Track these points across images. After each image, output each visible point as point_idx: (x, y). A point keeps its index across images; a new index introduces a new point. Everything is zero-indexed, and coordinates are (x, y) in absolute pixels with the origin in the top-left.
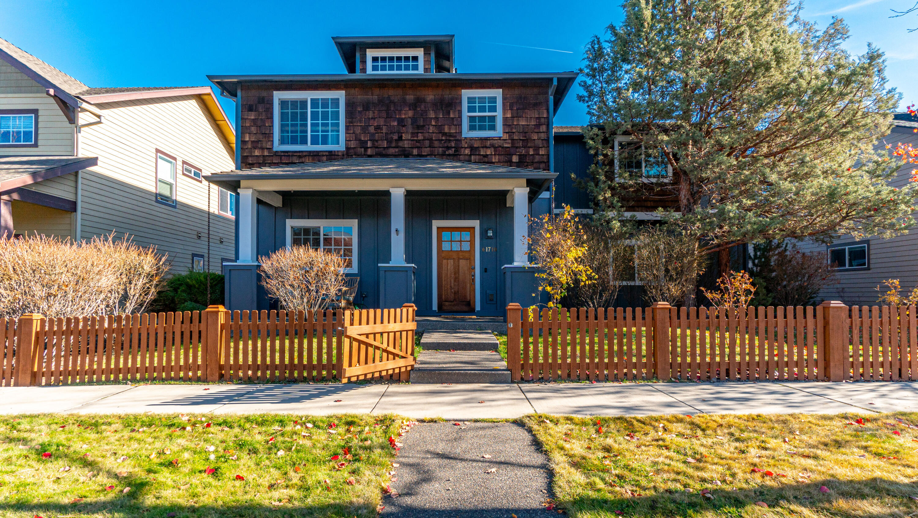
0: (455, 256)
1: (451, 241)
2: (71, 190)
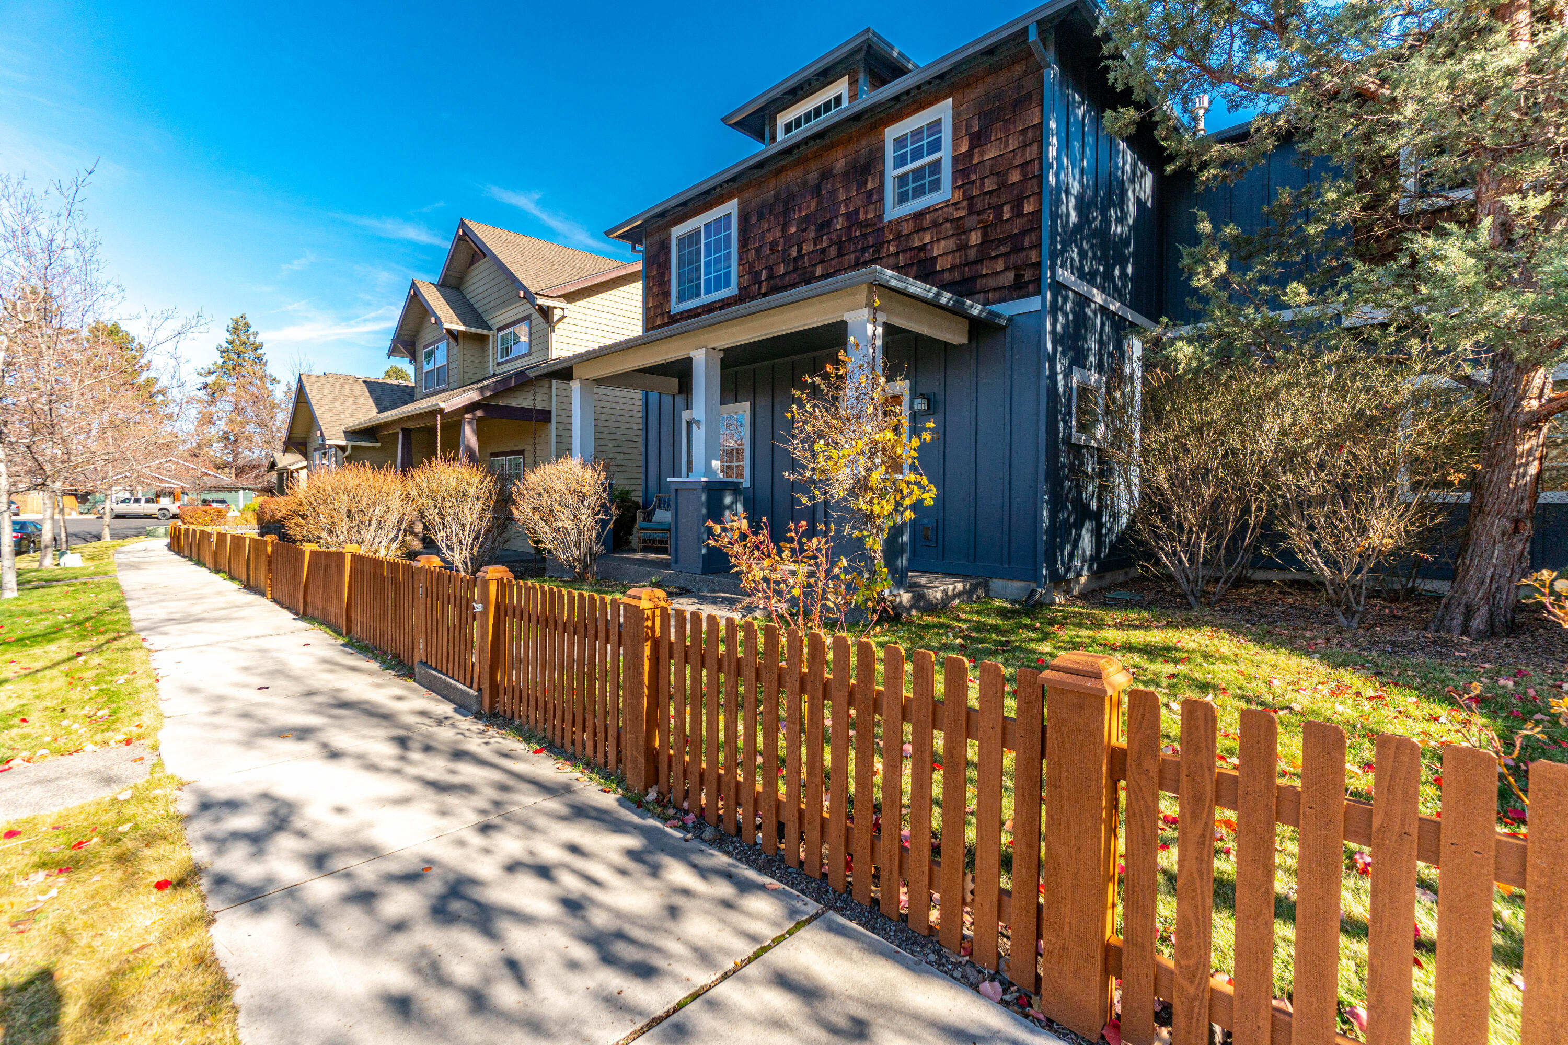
2: (545, 397)
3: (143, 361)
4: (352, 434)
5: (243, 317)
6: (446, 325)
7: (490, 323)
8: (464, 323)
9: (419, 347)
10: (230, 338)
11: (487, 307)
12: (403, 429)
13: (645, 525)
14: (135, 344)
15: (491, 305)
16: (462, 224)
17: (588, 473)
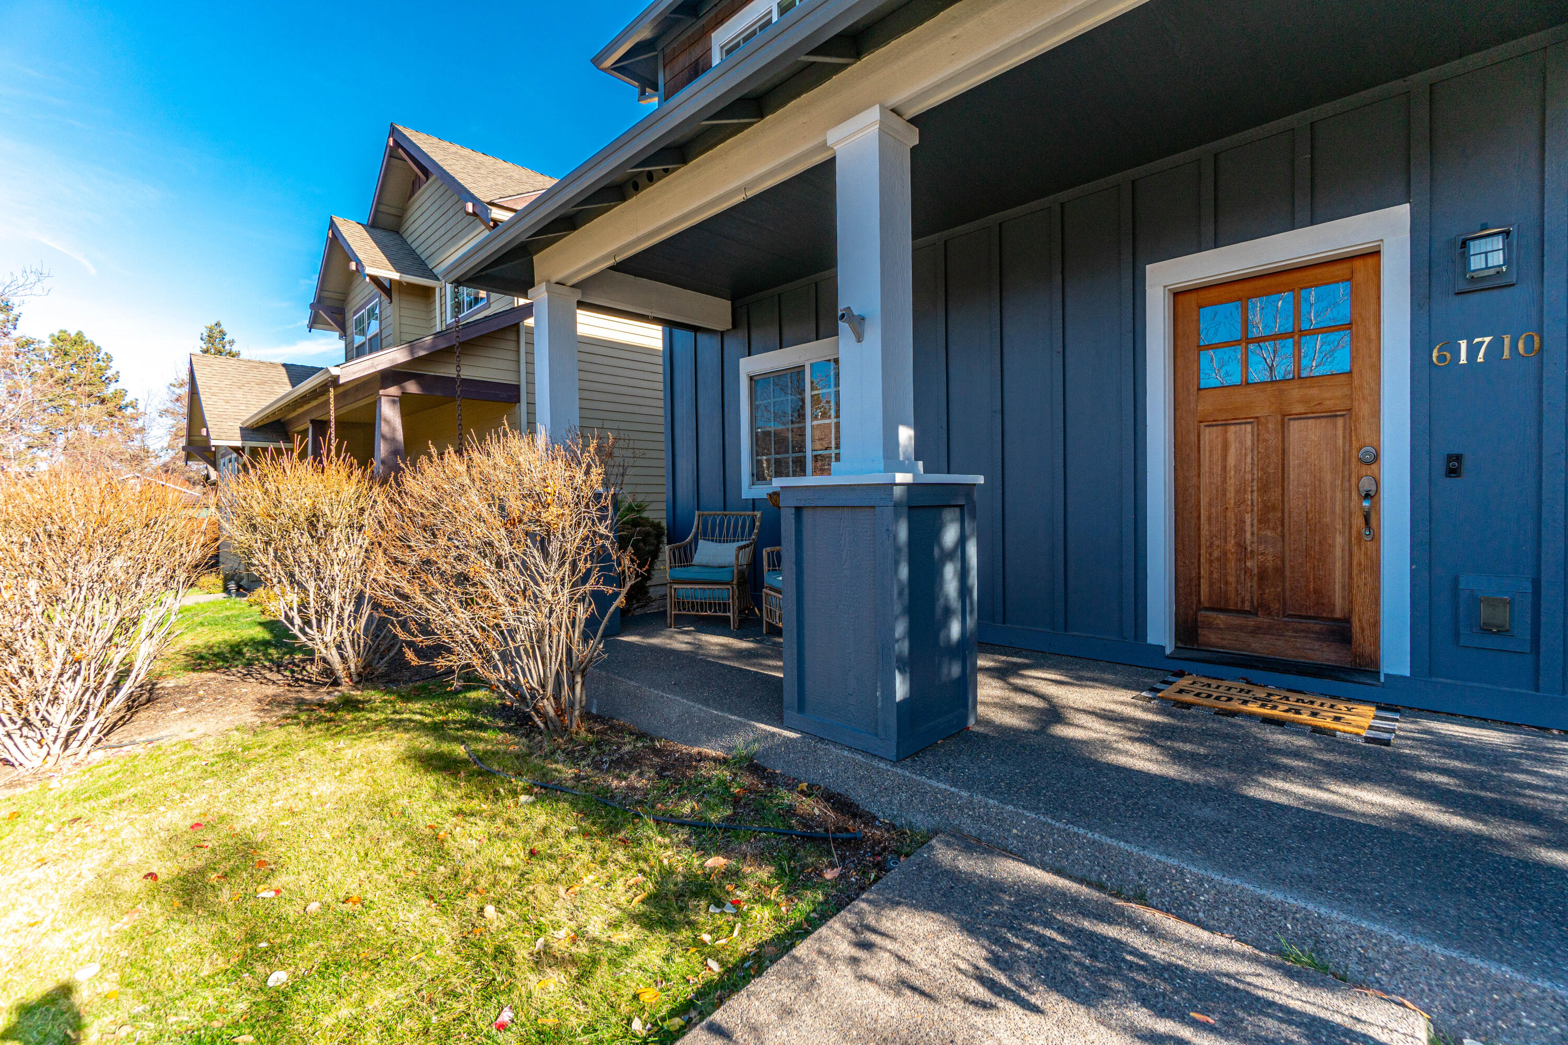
0: (1263, 406)
1: (1247, 340)
2: (511, 366)
3: (109, 373)
4: (249, 432)
5: (218, 324)
6: (369, 270)
7: (435, 271)
8: (398, 270)
9: (349, 314)
10: (204, 347)
11: (433, 249)
12: (312, 422)
13: (681, 573)
14: (101, 355)
15: (437, 245)
16: (393, 131)
17: (559, 470)
